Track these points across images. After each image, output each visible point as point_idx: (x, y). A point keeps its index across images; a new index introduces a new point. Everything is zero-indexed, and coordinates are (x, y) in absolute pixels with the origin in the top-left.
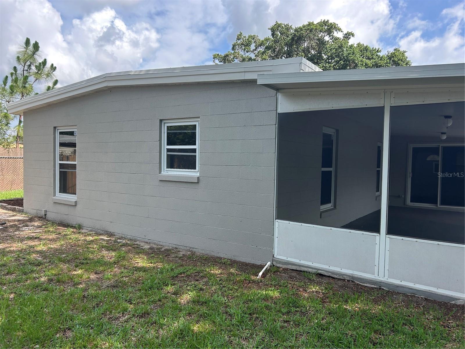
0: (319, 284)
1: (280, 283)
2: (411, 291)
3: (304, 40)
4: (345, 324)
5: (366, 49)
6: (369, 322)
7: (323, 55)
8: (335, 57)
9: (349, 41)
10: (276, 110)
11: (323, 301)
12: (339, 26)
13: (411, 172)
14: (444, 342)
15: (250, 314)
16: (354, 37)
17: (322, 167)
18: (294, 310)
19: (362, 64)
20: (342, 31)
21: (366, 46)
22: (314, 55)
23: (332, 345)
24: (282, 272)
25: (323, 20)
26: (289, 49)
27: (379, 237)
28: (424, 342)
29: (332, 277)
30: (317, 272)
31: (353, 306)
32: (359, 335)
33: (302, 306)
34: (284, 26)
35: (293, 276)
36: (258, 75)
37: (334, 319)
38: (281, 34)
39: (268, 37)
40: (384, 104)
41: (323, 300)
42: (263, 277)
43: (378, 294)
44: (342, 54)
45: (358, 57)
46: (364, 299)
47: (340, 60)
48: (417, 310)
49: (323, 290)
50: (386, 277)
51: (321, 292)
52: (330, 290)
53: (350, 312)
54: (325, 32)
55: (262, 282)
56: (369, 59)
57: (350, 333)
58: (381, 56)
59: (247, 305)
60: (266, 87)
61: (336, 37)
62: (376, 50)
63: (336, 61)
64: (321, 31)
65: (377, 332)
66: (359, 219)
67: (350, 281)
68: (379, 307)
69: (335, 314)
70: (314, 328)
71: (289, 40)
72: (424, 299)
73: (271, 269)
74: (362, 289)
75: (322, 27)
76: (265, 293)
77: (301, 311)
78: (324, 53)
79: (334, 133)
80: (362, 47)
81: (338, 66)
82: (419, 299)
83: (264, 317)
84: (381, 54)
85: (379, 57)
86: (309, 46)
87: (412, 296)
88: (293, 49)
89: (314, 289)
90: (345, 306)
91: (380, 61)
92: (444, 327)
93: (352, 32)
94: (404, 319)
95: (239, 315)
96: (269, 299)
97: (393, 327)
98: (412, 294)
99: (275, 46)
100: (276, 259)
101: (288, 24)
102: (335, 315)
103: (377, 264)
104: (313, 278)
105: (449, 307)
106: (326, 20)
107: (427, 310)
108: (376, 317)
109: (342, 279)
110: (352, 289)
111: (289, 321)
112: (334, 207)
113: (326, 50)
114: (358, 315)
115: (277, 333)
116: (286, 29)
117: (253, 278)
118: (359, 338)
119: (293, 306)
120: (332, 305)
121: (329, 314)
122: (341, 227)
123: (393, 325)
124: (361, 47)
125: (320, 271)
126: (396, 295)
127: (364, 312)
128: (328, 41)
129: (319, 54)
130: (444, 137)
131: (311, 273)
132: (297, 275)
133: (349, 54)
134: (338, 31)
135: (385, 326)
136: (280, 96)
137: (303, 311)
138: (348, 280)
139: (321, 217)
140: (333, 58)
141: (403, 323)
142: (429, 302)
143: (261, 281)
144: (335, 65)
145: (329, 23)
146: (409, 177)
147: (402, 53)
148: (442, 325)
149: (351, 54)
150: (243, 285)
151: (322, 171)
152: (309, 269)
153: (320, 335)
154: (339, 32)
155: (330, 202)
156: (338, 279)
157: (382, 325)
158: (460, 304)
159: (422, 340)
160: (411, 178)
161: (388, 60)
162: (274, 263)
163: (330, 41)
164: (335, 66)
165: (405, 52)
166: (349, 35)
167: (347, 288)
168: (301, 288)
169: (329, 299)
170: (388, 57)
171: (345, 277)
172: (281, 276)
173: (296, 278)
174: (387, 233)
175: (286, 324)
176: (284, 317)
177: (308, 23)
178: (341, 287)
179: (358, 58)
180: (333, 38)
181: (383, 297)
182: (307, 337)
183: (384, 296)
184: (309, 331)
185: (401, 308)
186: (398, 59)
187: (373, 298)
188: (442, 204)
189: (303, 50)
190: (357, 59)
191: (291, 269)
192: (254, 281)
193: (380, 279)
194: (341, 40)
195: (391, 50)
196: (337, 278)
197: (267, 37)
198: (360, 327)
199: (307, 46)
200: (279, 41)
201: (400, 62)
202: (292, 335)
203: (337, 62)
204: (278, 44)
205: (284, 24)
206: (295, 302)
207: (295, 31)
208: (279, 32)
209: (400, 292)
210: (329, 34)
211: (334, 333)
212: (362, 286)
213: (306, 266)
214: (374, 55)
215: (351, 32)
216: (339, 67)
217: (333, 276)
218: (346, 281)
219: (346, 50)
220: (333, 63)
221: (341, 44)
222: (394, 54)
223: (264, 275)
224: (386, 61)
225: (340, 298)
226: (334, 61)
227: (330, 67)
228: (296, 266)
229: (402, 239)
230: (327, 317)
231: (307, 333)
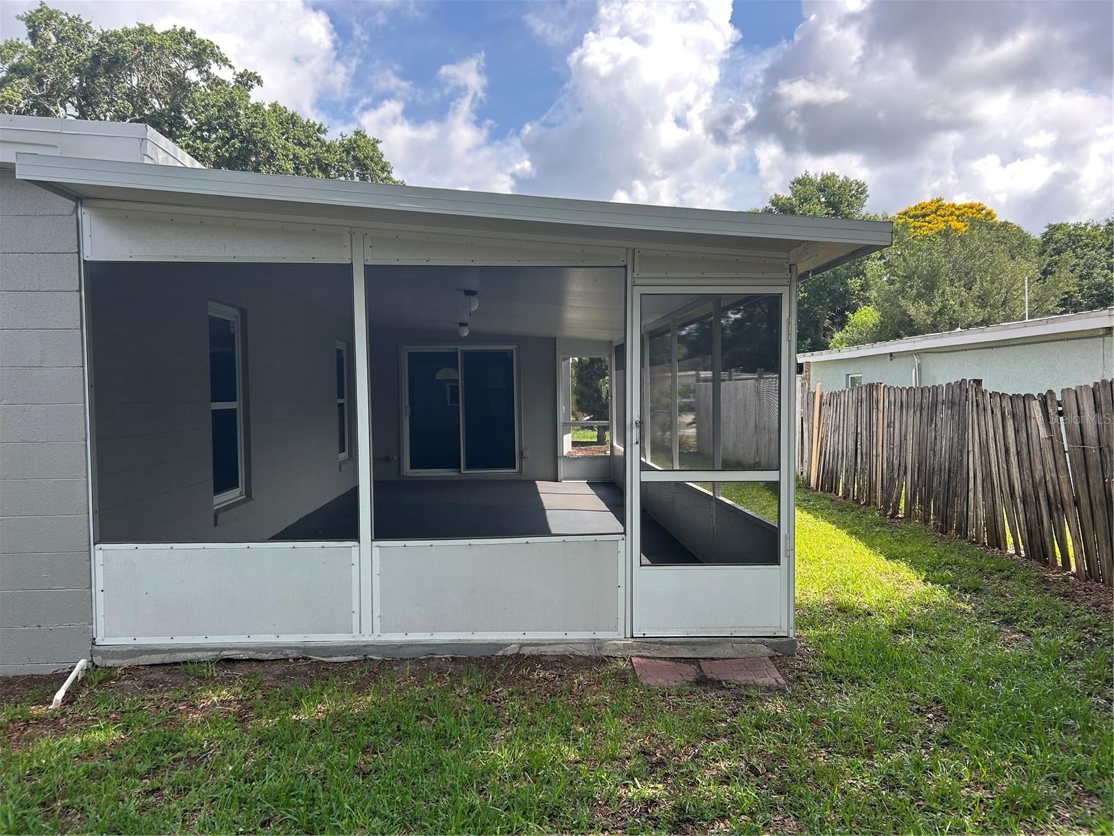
0: (228, 682)
1: (121, 704)
2: (426, 649)
3: (131, 69)
4: (298, 754)
5: (293, 120)
6: (351, 735)
7: (186, 117)
8: (218, 127)
9: (250, 93)
10: (79, 253)
11: (241, 719)
12: (222, 50)
13: (407, 404)
14: (492, 730)
15: (43, 804)
16: (262, 86)
17: (212, 401)
18: (170, 759)
19: (287, 156)
20: (230, 66)
21: (291, 112)
22: (161, 114)
23: (275, 807)
24: (124, 677)
25: (181, 28)
26: (84, 85)
27: (358, 548)
28: (457, 741)
29: (256, 660)
30: (220, 657)
31: (312, 710)
32: (332, 768)
33: (189, 745)
34: (67, 20)
35: (155, 680)
36: (17, 153)
37: (274, 751)
38: (61, 40)
39: (18, 39)
40: (352, 259)
41: (241, 716)
42: (70, 703)
43: (362, 673)
44: (236, 122)
45: (276, 138)
46: (334, 691)
47: (233, 137)
48: (439, 685)
49: (238, 694)
50: (377, 632)
51: (235, 700)
52: (256, 689)
53: (307, 726)
54: (188, 59)
55: (67, 716)
56: (300, 144)
57: (312, 768)
58: (327, 143)
59: (28, 785)
60: (49, 190)
61: (217, 76)
62: (316, 128)
63: (222, 139)
64: (175, 55)
65: (368, 750)
66: (305, 517)
67: (299, 659)
68: (369, 699)
69: (273, 739)
70: (227, 784)
71: (85, 60)
72: (451, 660)
73: (89, 678)
74: (328, 669)
75: (179, 44)
76: (79, 740)
77: (189, 757)
78: (189, 114)
79: (236, 317)
80: (284, 114)
81: (227, 151)
82: (441, 663)
83: (86, 798)
84: (327, 138)
85: (323, 143)
86: (146, 87)
87: (427, 660)
88: (97, 86)
89: (215, 699)
90: (294, 717)
91: (326, 155)
92: (490, 703)
93: (256, 72)
94: (418, 707)
95: (10, 816)
96: (95, 754)
97: (399, 730)
98: (429, 656)
99: (40, 69)
100: (100, 648)
101: (79, 15)
102: (274, 743)
103: (356, 608)
104: (210, 671)
105: (494, 664)
106: (188, 30)
107: (456, 679)
108: (364, 719)
109: (280, 660)
110: (306, 675)
111: (158, 789)
112: (247, 496)
113: (194, 104)
114: (324, 727)
115: (130, 827)
116: (73, 30)
117: (35, 710)
118: (332, 774)
119: (165, 752)
120: (264, 722)
121: (260, 742)
122: (269, 539)
123: (398, 726)
124: (281, 114)
125: (225, 653)
126: (398, 666)
127: (338, 718)
128: (196, 84)
129: (173, 114)
130: (465, 332)
131: (204, 662)
132: (165, 676)
133: (253, 125)
134: (222, 64)
135: (383, 733)
136: (87, 217)
137: (193, 756)
138: (294, 659)
139: (216, 525)
140: (212, 130)
141: (417, 717)
142: (460, 664)
143: (64, 715)
144: (218, 147)
145: (195, 38)
146: (406, 415)
147: (372, 144)
148: (485, 701)
149: (257, 127)
150: (9, 738)
151: (212, 410)
152: (196, 653)
153: (243, 796)
154: (223, 67)
155: (236, 485)
156: (272, 660)
157: (376, 733)
158: (511, 653)
159: (454, 738)
160: (408, 417)
161: (344, 155)
162: (98, 660)
163: (202, 84)
164: (219, 150)
165: (377, 142)
166: (248, 79)
167: (295, 675)
168: (182, 704)
169: (257, 710)
170: (344, 146)
171: (288, 652)
172: (122, 689)
173: (165, 683)
174: (373, 538)
175: (152, 799)
176: (146, 783)
177: (138, 27)
178: (281, 677)
179: (276, 140)
180: (208, 79)
181: (373, 677)
182: (211, 810)
183: (376, 673)
184: (215, 796)
185: (411, 688)
186: (363, 154)
187: (352, 683)
188: (468, 467)
189: (127, 95)
190: (274, 140)
191: (147, 664)
192: (40, 720)
193: (364, 639)
194: (231, 86)
195: (349, 132)
196: (268, 660)
197: (15, 40)
198: (332, 750)
199: (138, 85)
200: (52, 57)
201: (368, 162)
202: (172, 819)
203: (225, 141)
204: (51, 65)
205: (66, 14)
206: (170, 739)
207: (101, 40)
208: (53, 33)
209: (405, 657)
210: (197, 66)
211: (275, 781)
212: (327, 663)
213: (190, 649)
214: (312, 138)
215: (253, 72)
216: (230, 155)
217: (259, 656)
218: (291, 660)
219: (246, 115)
220: (214, 141)
221: (232, 98)
222: (355, 142)
223: (69, 699)
224: (339, 155)
225: (282, 702)
226: (217, 138)
227: (206, 149)
228: (162, 653)
229: (405, 546)
230: (255, 751)
231: (212, 802)
